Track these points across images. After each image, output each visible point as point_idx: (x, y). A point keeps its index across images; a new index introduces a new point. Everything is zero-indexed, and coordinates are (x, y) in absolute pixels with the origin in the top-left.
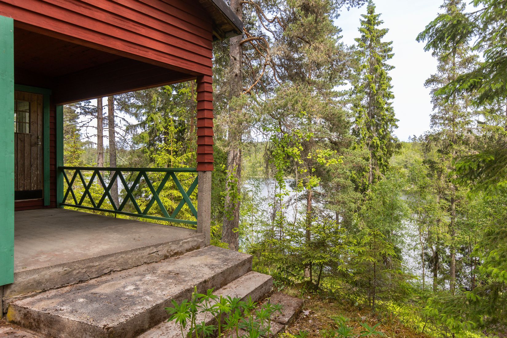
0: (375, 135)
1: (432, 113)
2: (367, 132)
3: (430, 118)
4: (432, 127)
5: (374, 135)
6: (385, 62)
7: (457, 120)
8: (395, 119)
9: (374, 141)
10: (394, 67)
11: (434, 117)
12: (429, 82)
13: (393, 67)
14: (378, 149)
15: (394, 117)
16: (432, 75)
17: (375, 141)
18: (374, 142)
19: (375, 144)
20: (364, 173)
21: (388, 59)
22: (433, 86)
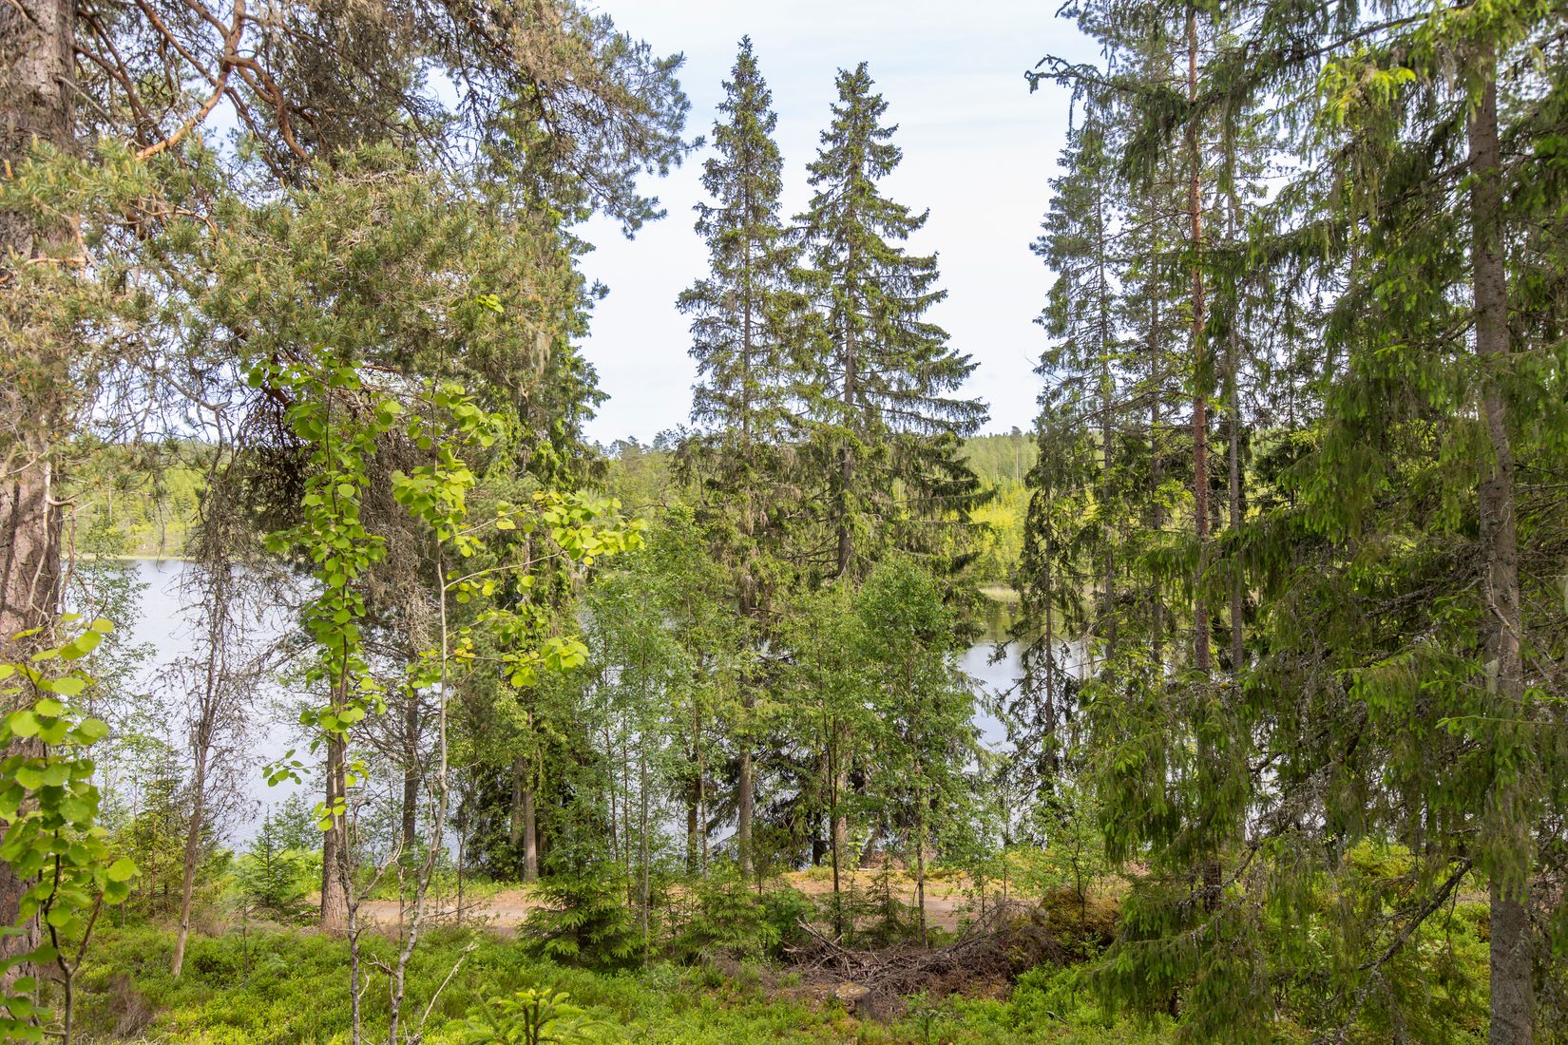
0: (542, 434)
1: (697, 382)
2: (519, 424)
3: (691, 395)
4: (694, 420)
5: (539, 434)
6: (569, 230)
7: (755, 406)
8: (600, 393)
9: (542, 451)
10: (593, 248)
11: (701, 393)
12: (687, 299)
13: (589, 248)
14: (551, 475)
15: (596, 388)
16: (697, 282)
17: (544, 453)
18: (540, 456)
19: (544, 461)
20: (511, 546)
21: (576, 220)
22: (699, 311)
